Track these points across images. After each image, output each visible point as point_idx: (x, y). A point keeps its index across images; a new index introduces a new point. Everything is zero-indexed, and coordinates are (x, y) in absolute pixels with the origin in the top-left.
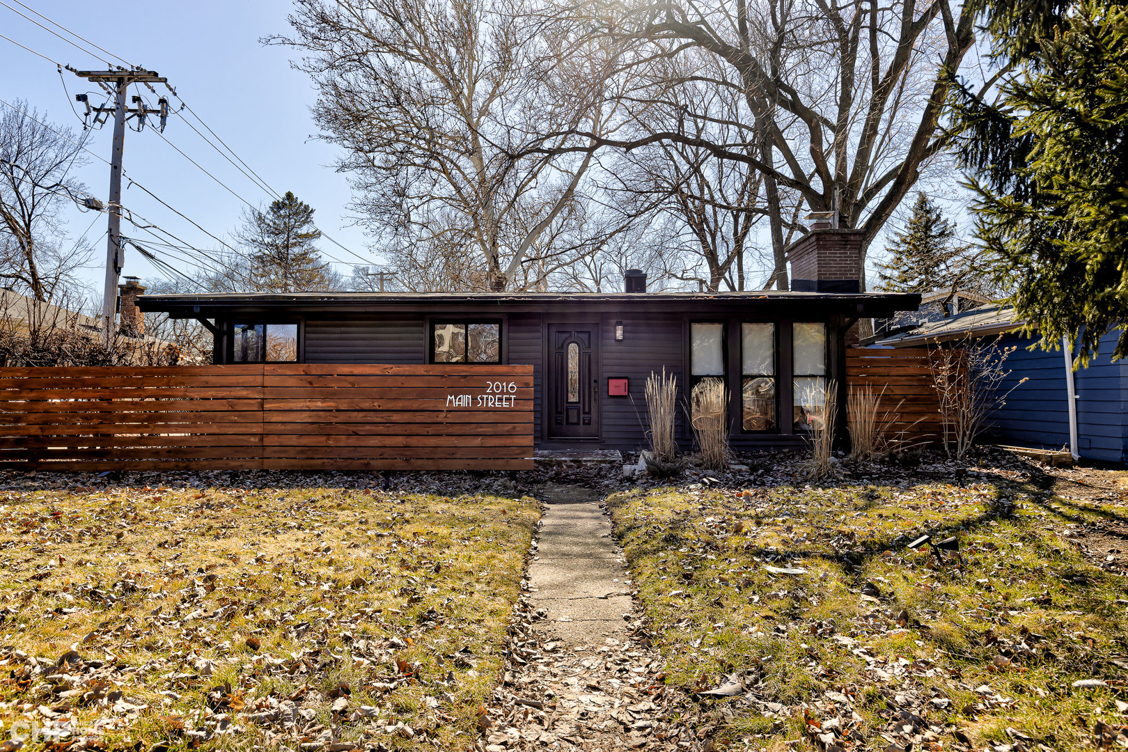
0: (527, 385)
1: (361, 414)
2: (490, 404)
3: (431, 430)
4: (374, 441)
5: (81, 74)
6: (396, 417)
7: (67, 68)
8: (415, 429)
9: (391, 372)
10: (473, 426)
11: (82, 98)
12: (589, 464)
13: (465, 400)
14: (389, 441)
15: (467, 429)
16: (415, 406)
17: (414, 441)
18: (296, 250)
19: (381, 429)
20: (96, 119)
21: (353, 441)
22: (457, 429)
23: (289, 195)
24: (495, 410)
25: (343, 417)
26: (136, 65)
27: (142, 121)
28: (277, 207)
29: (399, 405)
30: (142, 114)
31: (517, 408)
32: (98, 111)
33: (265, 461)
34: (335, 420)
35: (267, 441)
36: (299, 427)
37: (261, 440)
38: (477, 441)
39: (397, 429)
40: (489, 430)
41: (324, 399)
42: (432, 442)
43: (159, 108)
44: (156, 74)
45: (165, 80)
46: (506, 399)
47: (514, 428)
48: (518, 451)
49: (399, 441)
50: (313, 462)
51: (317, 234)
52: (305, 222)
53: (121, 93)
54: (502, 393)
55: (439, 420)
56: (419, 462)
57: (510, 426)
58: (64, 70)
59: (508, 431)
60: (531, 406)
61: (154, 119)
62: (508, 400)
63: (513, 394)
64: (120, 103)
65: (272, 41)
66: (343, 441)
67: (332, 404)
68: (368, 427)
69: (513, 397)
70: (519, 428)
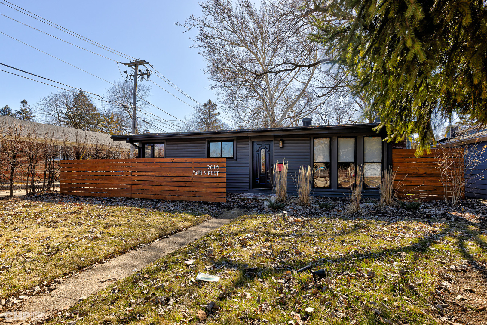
0: (223, 166)
1: (163, 178)
2: (209, 174)
3: (187, 184)
4: (167, 188)
5: (125, 64)
6: (175, 179)
7: (120, 63)
8: (181, 184)
9: (173, 161)
10: (203, 183)
11: (125, 72)
12: (260, 200)
13: (199, 173)
14: (172, 188)
15: (200, 185)
16: (182, 175)
17: (181, 189)
18: (212, 120)
19: (169, 183)
20: (130, 79)
21: (160, 188)
22: (196, 184)
23: (209, 101)
24: (211, 177)
25: (157, 179)
26: (138, 59)
27: (142, 78)
28: (206, 105)
29: (176, 174)
30: (142, 75)
31: (219, 176)
32: (130, 76)
33: (133, 194)
34: (154, 180)
35: (134, 187)
36: (143, 182)
37: (131, 187)
38: (204, 190)
39: (176, 184)
40: (208, 185)
41: (151, 172)
42: (187, 189)
43: (146, 72)
44: (145, 61)
45: (148, 63)
46: (215, 172)
47: (218, 184)
48: (220, 194)
49: (176, 188)
50: (147, 195)
51: (218, 114)
52: (215, 110)
53: (136, 69)
54: (213, 170)
55: (190, 180)
56: (183, 197)
57: (216, 184)
58: (119, 64)
59: (216, 186)
60: (225, 175)
61: (146, 76)
62: (216, 172)
63: (218, 170)
64: (136, 72)
65: (194, 47)
66: (157, 188)
67: (153, 174)
68: (165, 183)
69: (218, 171)
70: (220, 185)
